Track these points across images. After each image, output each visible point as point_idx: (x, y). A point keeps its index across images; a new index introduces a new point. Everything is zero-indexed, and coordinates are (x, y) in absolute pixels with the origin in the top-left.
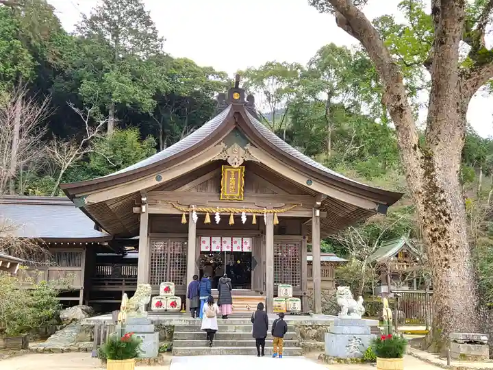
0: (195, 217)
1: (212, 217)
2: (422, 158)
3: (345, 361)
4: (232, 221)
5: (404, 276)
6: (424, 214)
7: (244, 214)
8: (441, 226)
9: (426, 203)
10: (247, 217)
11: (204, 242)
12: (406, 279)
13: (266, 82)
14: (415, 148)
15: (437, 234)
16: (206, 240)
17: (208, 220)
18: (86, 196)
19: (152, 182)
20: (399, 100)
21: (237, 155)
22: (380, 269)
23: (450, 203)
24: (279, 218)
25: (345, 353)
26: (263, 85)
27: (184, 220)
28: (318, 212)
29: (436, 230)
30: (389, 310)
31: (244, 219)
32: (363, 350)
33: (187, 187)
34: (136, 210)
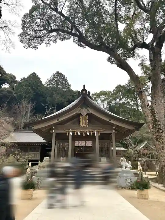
0: (71, 134)
1: (77, 133)
2: (150, 109)
3: (125, 188)
4: (84, 135)
5: (147, 154)
6: (153, 130)
7: (88, 132)
8: (159, 134)
9: (153, 126)
10: (89, 133)
11: (76, 143)
12: (147, 156)
13: (101, 97)
14: (147, 106)
15: (158, 137)
16: (77, 142)
17: (76, 134)
18: (33, 127)
19: (56, 121)
20: (140, 89)
21: (84, 111)
22: (139, 152)
23: (162, 125)
24: (100, 133)
25: (124, 185)
26: (100, 98)
27: (67, 135)
28: (114, 131)
29: (157, 136)
30: (141, 167)
31: (88, 134)
32: (132, 183)
33: (69, 123)
34: (51, 131)
